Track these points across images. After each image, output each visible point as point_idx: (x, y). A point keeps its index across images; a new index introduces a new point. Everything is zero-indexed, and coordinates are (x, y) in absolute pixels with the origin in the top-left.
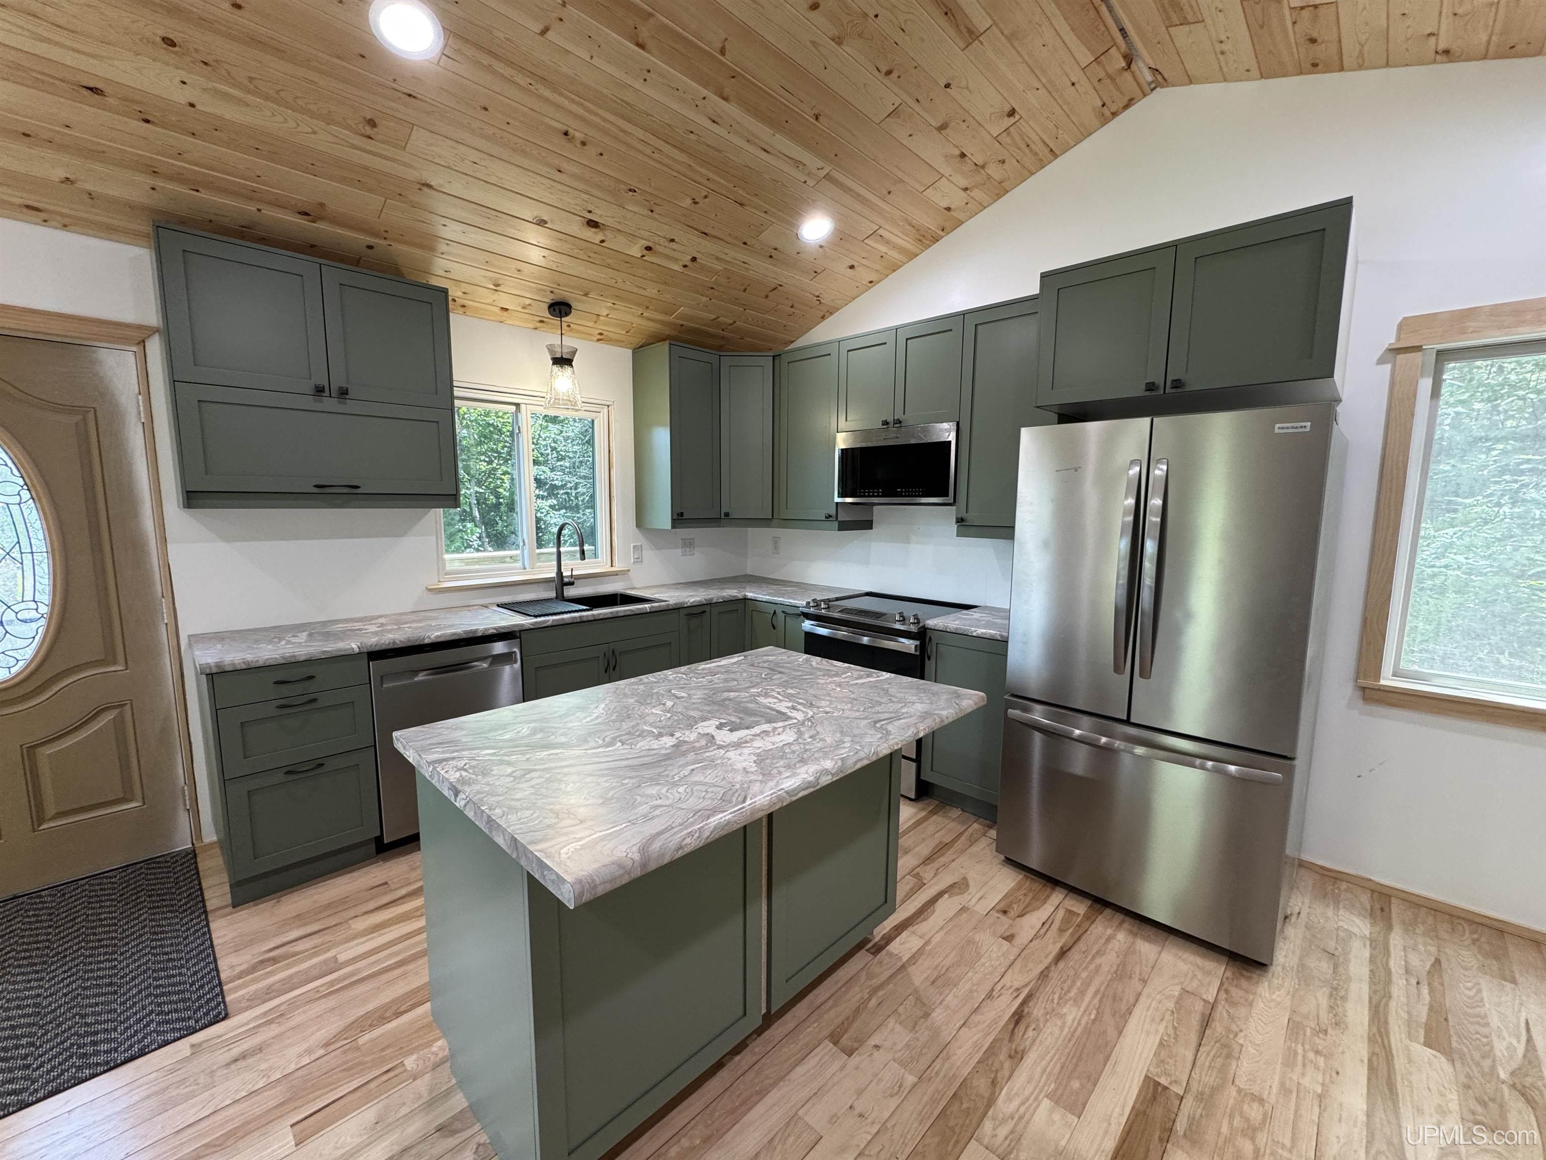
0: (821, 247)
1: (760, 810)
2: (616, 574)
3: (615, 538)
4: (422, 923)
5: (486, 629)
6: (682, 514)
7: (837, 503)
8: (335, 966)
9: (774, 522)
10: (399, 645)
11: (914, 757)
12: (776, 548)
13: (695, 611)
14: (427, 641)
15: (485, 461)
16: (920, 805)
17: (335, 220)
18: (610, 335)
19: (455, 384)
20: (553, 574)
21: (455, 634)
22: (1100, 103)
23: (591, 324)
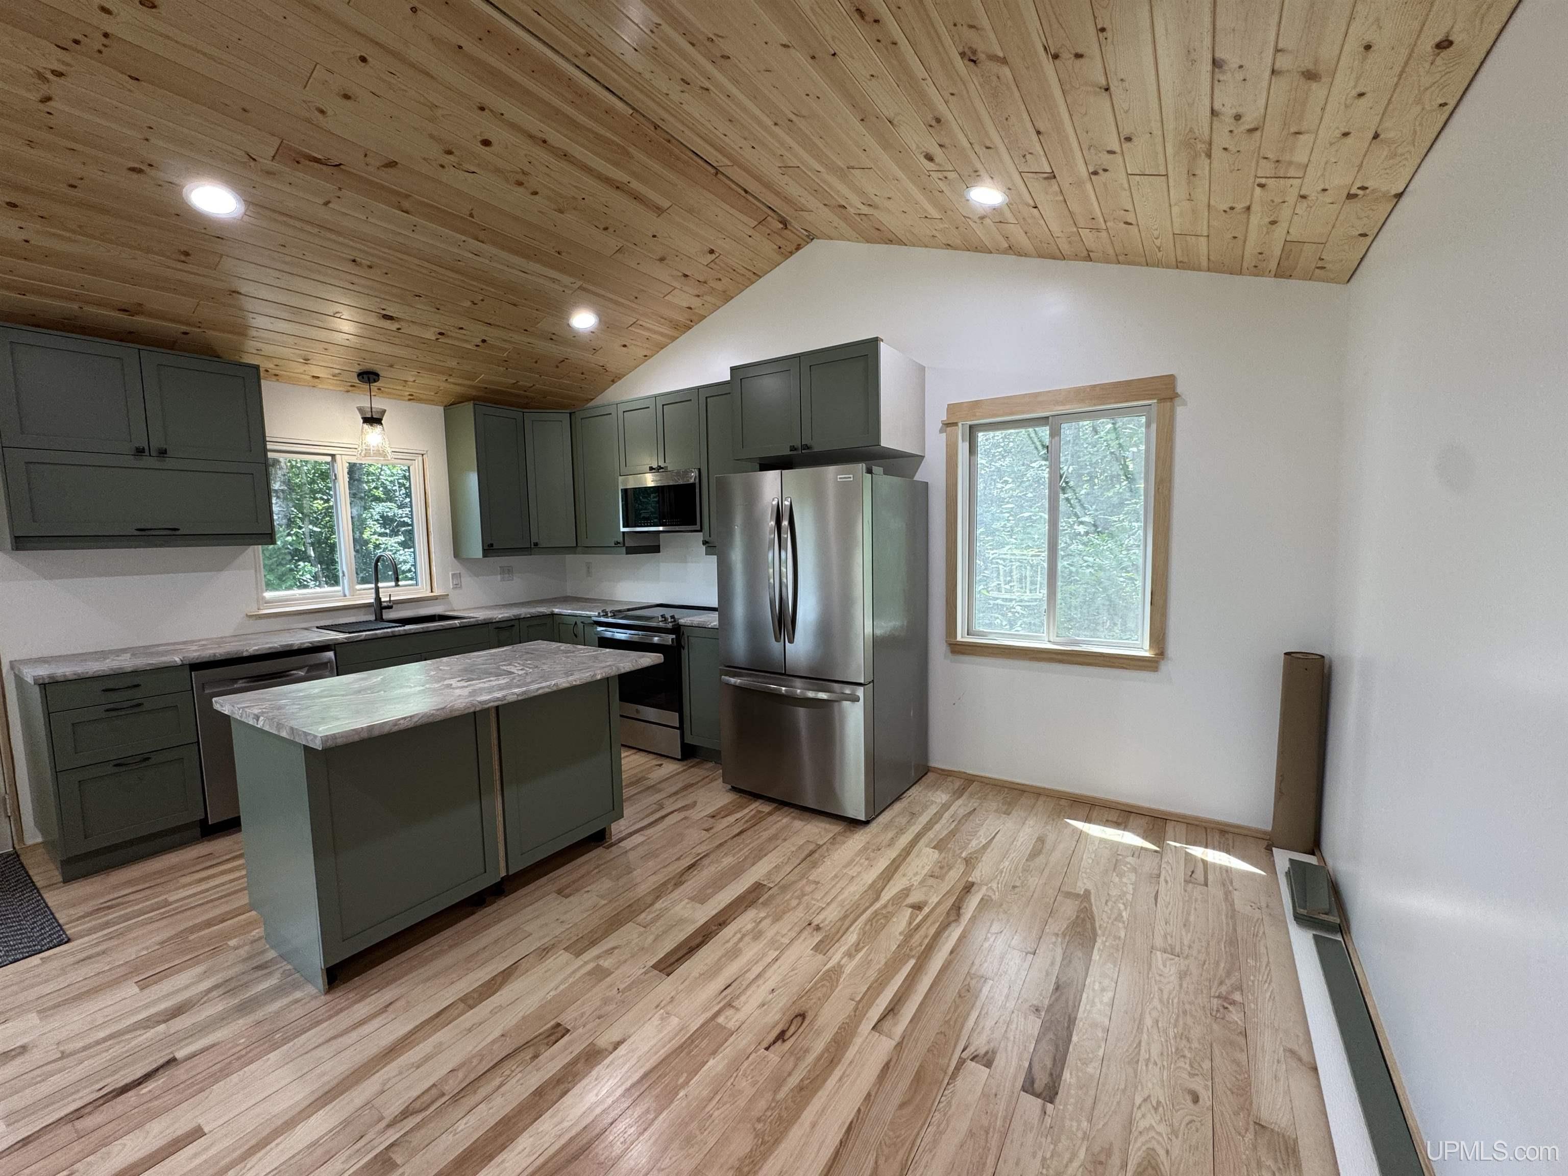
0: (593, 332)
1: (456, 710)
2: (436, 598)
3: (434, 568)
4: (244, 872)
5: (302, 644)
6: (492, 545)
7: (624, 533)
8: (167, 903)
9: (579, 549)
10: (219, 658)
11: (678, 725)
12: (589, 573)
13: (503, 625)
14: (245, 654)
15: (322, 499)
16: (685, 763)
17: (150, 315)
18: (421, 396)
19: (268, 439)
20: (371, 600)
21: (270, 648)
22: (777, 247)
23: (401, 388)
